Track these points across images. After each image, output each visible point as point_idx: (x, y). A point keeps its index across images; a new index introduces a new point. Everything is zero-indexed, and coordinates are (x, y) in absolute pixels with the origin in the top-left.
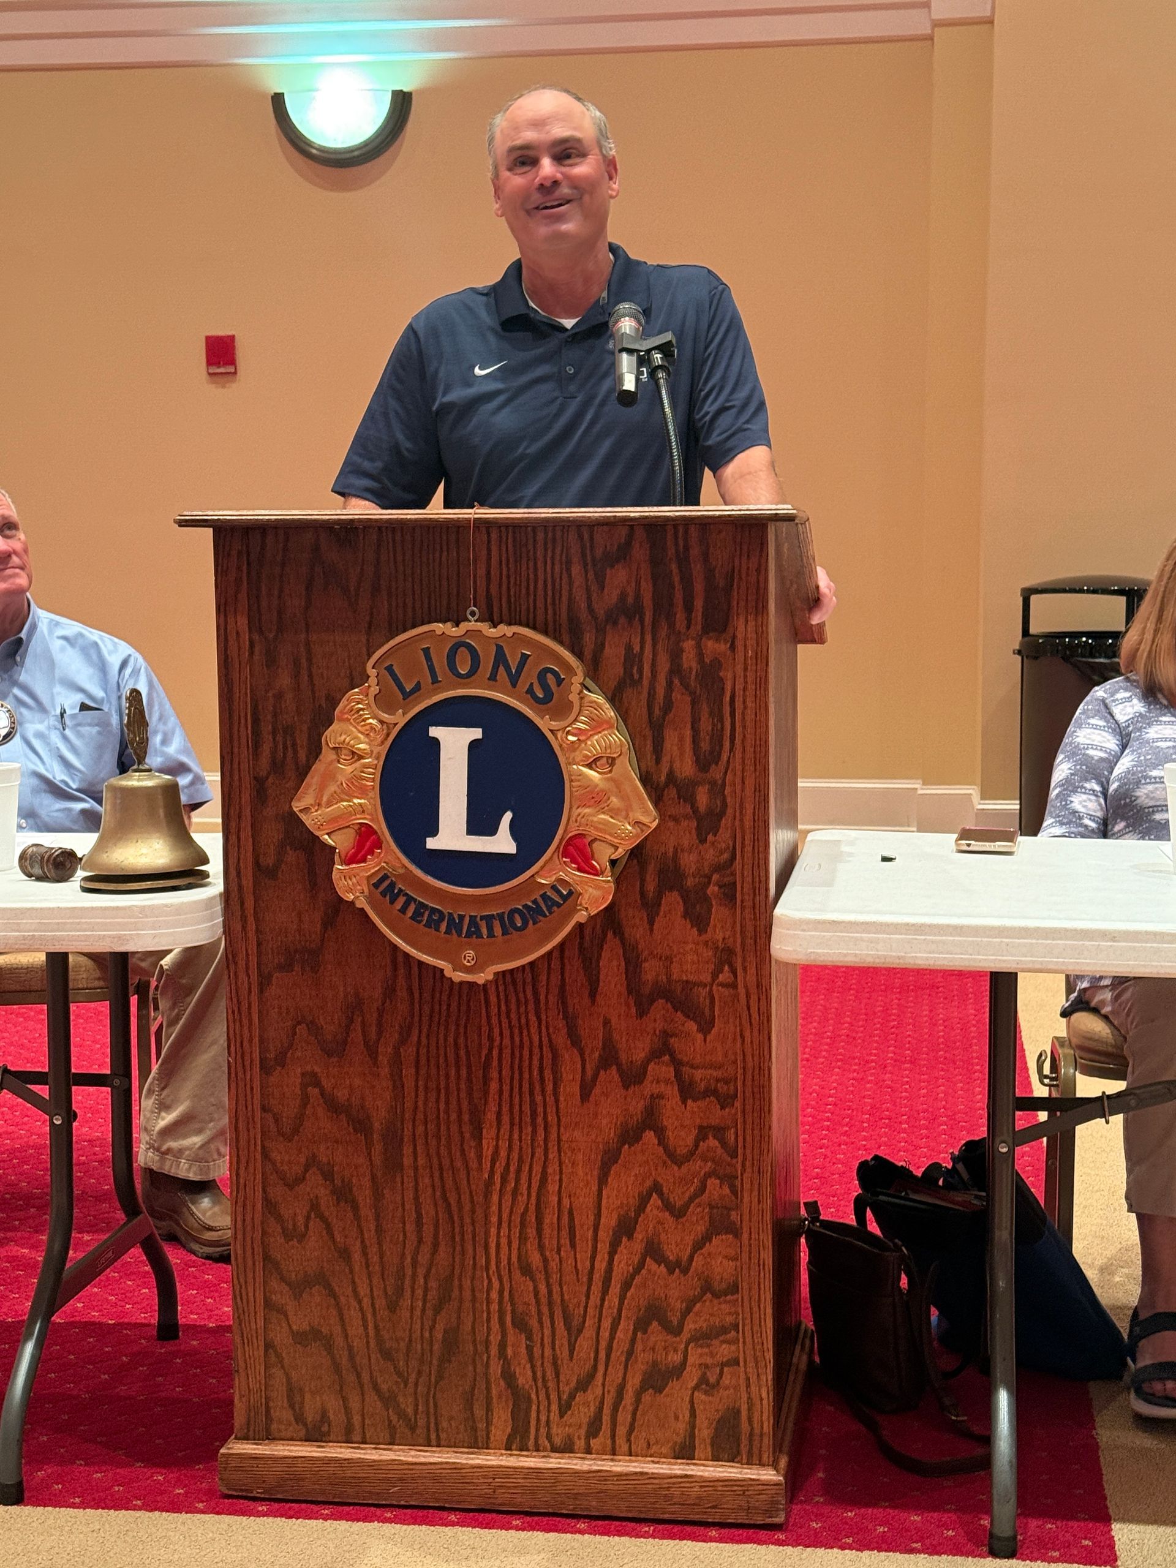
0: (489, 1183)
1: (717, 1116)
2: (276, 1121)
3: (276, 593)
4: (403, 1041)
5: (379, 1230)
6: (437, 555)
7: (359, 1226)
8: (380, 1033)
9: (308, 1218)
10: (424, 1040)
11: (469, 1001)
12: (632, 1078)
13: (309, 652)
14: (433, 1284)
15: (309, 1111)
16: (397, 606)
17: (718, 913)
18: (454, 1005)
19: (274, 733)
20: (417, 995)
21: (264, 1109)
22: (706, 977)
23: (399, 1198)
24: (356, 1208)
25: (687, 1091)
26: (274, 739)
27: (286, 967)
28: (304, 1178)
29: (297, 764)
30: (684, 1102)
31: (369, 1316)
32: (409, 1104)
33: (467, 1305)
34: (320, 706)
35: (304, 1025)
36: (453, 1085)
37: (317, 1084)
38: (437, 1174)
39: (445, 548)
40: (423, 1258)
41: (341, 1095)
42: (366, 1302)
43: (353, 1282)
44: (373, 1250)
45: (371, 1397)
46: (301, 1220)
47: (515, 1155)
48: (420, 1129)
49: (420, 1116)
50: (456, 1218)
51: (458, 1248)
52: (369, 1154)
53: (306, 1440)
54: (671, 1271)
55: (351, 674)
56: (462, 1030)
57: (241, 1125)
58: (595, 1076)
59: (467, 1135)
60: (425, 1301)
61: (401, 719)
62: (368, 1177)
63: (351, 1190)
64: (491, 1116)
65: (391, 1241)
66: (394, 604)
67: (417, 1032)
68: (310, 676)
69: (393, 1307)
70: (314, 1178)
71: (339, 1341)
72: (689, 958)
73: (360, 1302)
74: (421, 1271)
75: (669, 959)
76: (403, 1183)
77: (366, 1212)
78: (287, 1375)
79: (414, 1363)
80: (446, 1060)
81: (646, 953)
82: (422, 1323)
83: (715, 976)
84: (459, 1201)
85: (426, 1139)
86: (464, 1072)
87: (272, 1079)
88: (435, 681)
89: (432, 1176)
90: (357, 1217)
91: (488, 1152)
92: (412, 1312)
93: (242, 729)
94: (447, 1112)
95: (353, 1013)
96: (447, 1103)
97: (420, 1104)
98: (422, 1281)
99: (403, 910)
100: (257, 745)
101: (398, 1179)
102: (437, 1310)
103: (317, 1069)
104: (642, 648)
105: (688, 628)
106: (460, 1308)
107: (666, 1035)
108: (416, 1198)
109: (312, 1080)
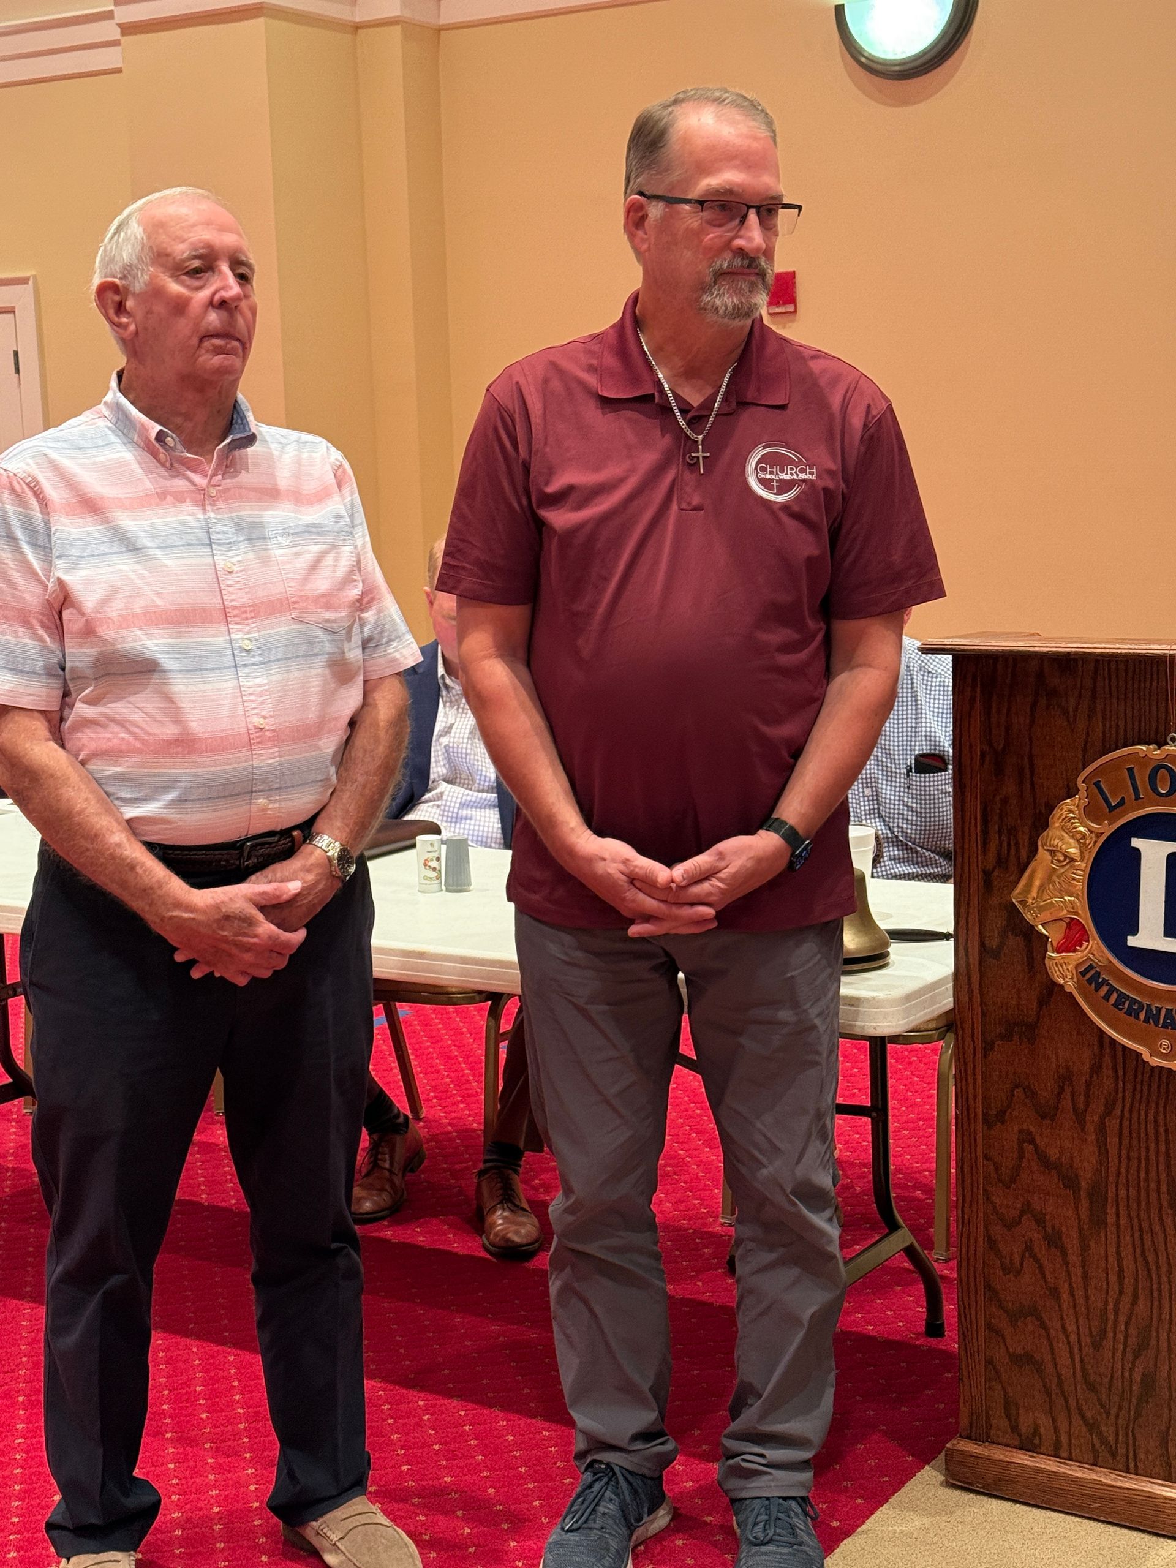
2: (997, 1169)
3: (1005, 711)
4: (1108, 1112)
5: (1085, 1276)
6: (1148, 684)
7: (1068, 1271)
8: (1087, 1104)
9: (1023, 1257)
10: (1127, 1114)
11: (1168, 1084)
13: (1032, 765)
14: (1133, 1331)
15: (1024, 1164)
16: (1110, 727)
18: (1155, 1086)
19: (1000, 832)
20: (1121, 1073)
21: (986, 1157)
23: (1102, 1251)
24: (1064, 1252)
26: (1000, 837)
27: (1007, 1037)
28: (1019, 1222)
29: (1018, 859)
31: (1076, 1350)
32: (1113, 1170)
33: (1164, 1354)
34: (1040, 811)
35: (1020, 1090)
36: (1152, 1157)
37: (1032, 1141)
38: (1137, 1235)
39: (1155, 676)
40: (1124, 1307)
41: (1053, 1153)
42: (1073, 1338)
43: (1062, 1319)
44: (1079, 1293)
45: (1077, 1421)
46: (1017, 1258)
48: (1123, 1193)
49: (1122, 1180)
50: (1154, 1276)
51: (1156, 1303)
52: (1077, 1208)
53: (1021, 1449)
55: (1068, 786)
56: (1161, 1109)
57: (966, 1169)
59: (1165, 1204)
60: (1125, 1346)
61: (1107, 829)
62: (1076, 1229)
63: (1060, 1238)
65: (1095, 1288)
66: (1108, 725)
67: (1121, 1107)
68: (1032, 784)
69: (1097, 1346)
70: (1028, 1222)
71: (1049, 1368)
73: (1067, 1337)
74: (1122, 1318)
76: (1106, 1236)
77: (1074, 1258)
78: (1004, 1388)
79: (1115, 1399)
80: (1147, 1135)
82: (1123, 1365)
84: (1157, 1262)
85: (1128, 1202)
86: (1163, 1148)
87: (993, 1132)
88: (1137, 798)
89: (1132, 1236)
90: (1066, 1263)
92: (1114, 1354)
93: (973, 828)
94: (1147, 1180)
95: (1064, 1084)
96: (1147, 1173)
97: (1123, 1170)
98: (1123, 1327)
99: (1107, 997)
100: (985, 843)
101: (1103, 1234)
102: (1137, 1354)
103: (1032, 1129)
106: (1157, 1357)
108: (1118, 1252)
109: (1027, 1138)
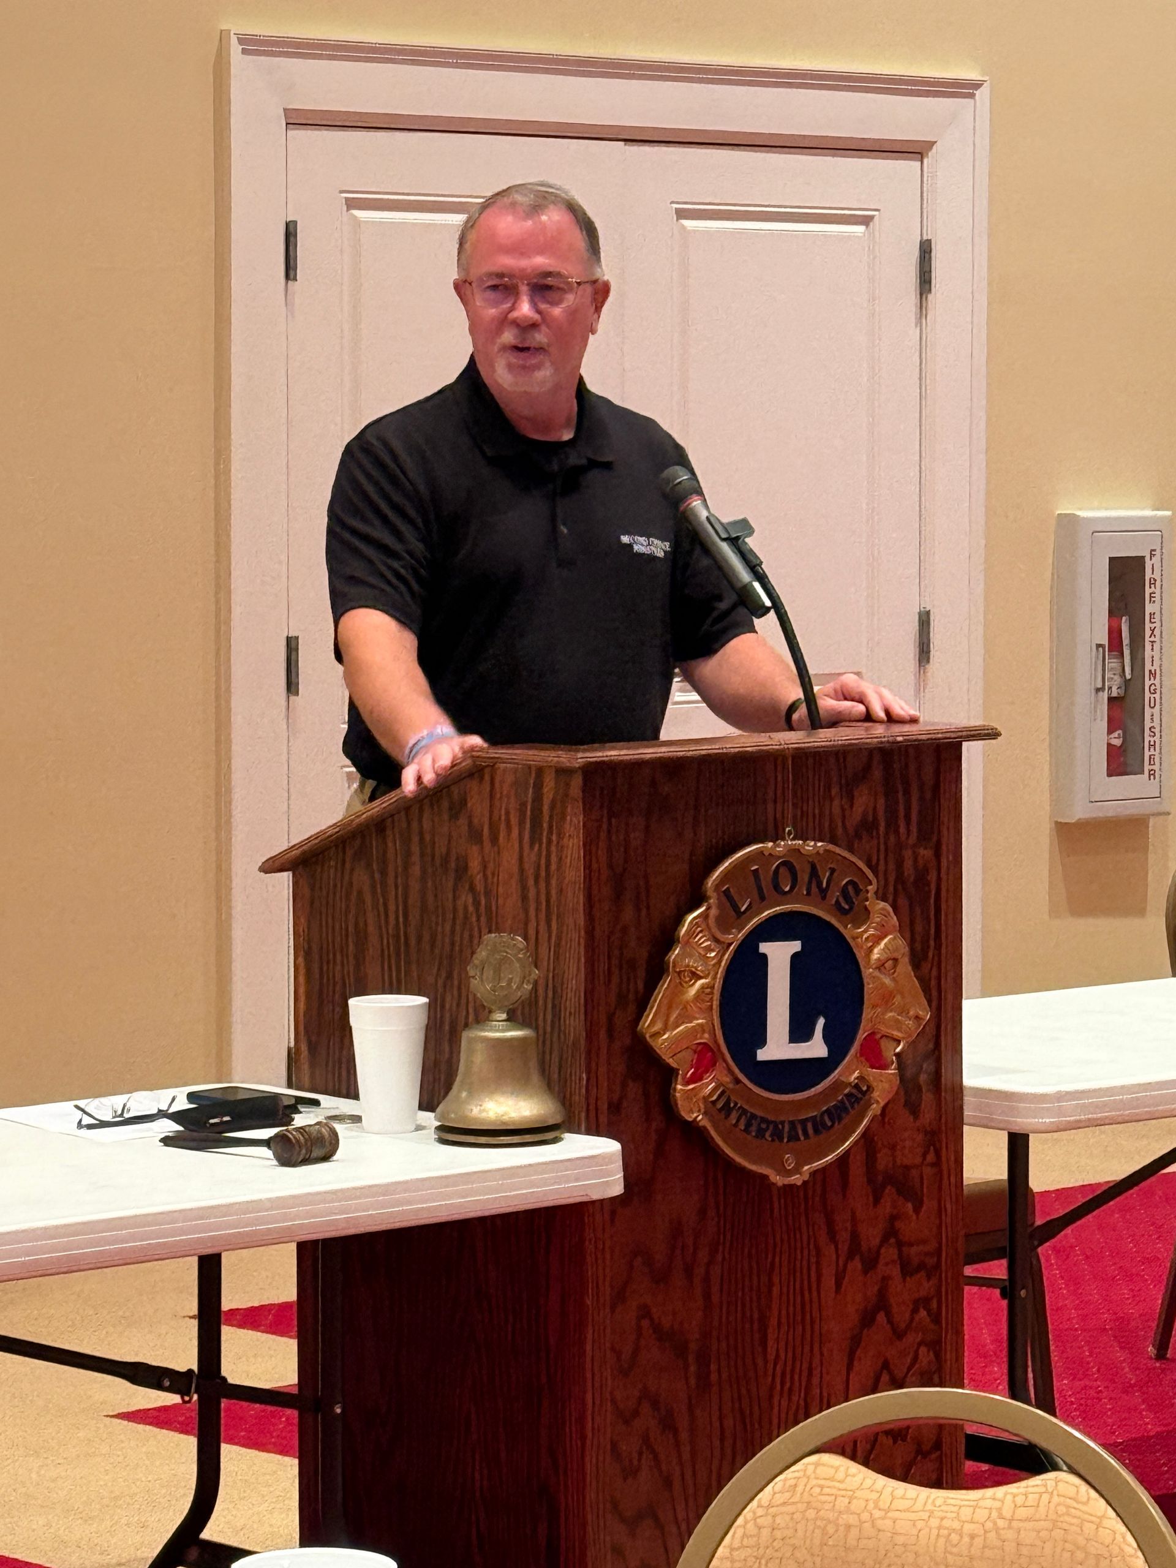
0: (772, 1387)
1: (927, 1287)
2: (618, 1359)
3: (623, 827)
4: (712, 1260)
5: (693, 1451)
7: (679, 1451)
8: (695, 1255)
9: (640, 1454)
10: (727, 1257)
12: (871, 1263)
13: (647, 884)
15: (642, 1344)
17: (927, 1097)
18: (748, 1217)
19: (620, 966)
20: (722, 1213)
21: (613, 1348)
22: (918, 1160)
23: (708, 1416)
24: (676, 1431)
25: (907, 1269)
26: (620, 972)
27: (627, 1201)
28: (638, 1412)
29: (637, 995)
30: (904, 1281)
32: (716, 1321)
34: (655, 936)
35: (639, 1258)
36: (747, 1296)
37: (648, 1315)
38: (735, 1385)
41: (667, 1322)
43: (673, 1509)
44: (688, 1473)
46: (635, 1455)
47: (790, 1355)
48: (723, 1344)
49: (723, 1331)
52: (686, 1377)
54: (895, 1442)
55: (678, 903)
56: (754, 1241)
58: (845, 1266)
59: (757, 1343)
61: (736, 938)
62: (686, 1400)
63: (672, 1417)
64: (774, 1321)
65: (702, 1460)
67: (722, 1249)
68: (648, 907)
70: (645, 1410)
72: (908, 1143)
73: (679, 1528)
75: (893, 1148)
76: (711, 1400)
77: (684, 1436)
80: (743, 1273)
81: (880, 1143)
83: (924, 1159)
85: (728, 1353)
86: (755, 1282)
87: (615, 1316)
88: (763, 900)
89: (731, 1389)
90: (677, 1444)
91: (771, 1357)
93: (601, 966)
94: (743, 1323)
95: (675, 1239)
96: (743, 1315)
97: (724, 1319)
99: (737, 1123)
101: (708, 1398)
103: (648, 1300)
104: (878, 860)
105: (907, 838)
107: (893, 1218)
108: (720, 1413)
109: (645, 1312)
